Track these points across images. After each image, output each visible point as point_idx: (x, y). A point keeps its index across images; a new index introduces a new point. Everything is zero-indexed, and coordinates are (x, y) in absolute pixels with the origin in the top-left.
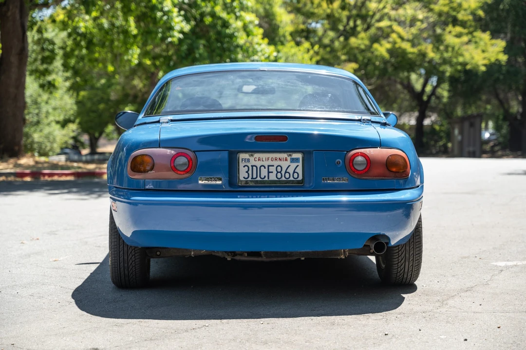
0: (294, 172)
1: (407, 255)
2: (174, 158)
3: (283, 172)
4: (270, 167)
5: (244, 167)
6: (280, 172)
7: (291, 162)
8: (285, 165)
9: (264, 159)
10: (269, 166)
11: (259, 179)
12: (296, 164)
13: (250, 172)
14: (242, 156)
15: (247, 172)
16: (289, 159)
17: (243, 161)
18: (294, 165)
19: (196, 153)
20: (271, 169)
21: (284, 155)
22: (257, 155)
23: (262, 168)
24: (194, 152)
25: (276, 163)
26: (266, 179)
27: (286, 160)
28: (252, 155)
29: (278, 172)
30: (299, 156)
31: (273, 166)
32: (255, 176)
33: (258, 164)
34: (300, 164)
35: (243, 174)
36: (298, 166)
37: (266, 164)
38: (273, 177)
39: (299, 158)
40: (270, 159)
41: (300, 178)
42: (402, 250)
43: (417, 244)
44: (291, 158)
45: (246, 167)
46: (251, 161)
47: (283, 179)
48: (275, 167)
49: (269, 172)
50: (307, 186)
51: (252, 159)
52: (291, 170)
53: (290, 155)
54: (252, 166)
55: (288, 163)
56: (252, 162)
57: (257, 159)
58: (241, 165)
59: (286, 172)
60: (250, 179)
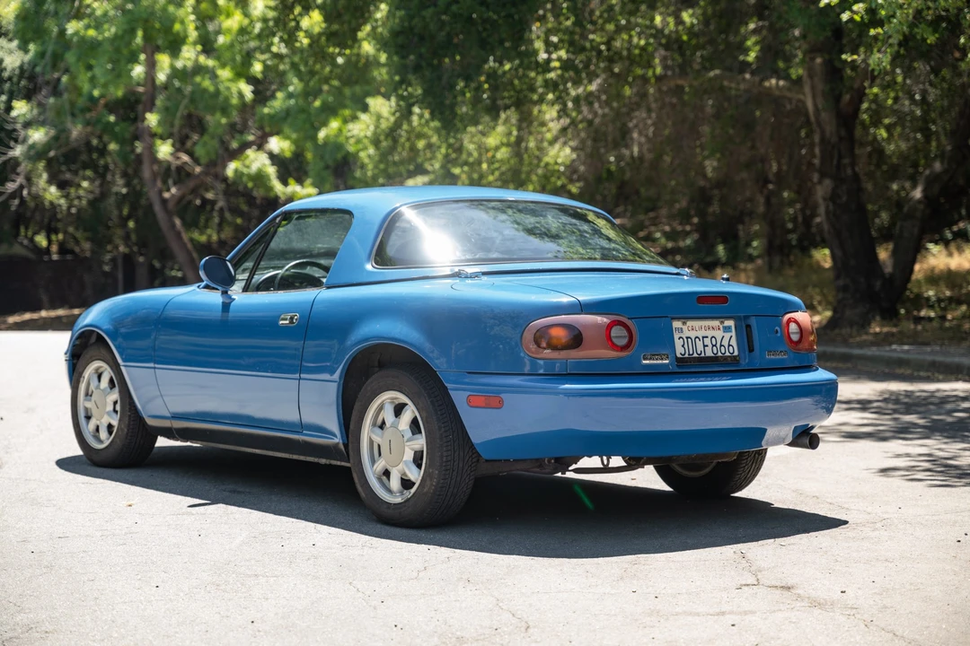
0: (729, 345)
2: (610, 327)
3: (718, 345)
4: (704, 339)
5: (679, 339)
6: (715, 346)
7: (724, 332)
8: (719, 334)
9: (697, 329)
10: (703, 337)
11: (695, 355)
12: (729, 335)
13: (686, 346)
14: (675, 324)
15: (683, 346)
16: (721, 327)
17: (677, 332)
18: (727, 335)
19: (632, 320)
20: (707, 341)
21: (716, 323)
22: (690, 323)
23: (697, 340)
24: (630, 319)
25: (710, 333)
26: (703, 355)
27: (719, 329)
28: (684, 323)
29: (713, 346)
30: (730, 323)
31: (707, 337)
32: (691, 352)
33: (693, 334)
34: (733, 334)
35: (679, 349)
36: (731, 337)
37: (700, 334)
38: (709, 353)
39: (731, 326)
40: (703, 327)
41: (736, 353)
44: (723, 327)
45: (681, 340)
46: (684, 330)
47: (720, 354)
48: (709, 339)
49: (705, 346)
50: (744, 364)
51: (685, 328)
52: (725, 343)
53: (722, 322)
54: (687, 338)
55: (721, 333)
56: (686, 333)
57: (690, 329)
58: (676, 336)
59: (721, 345)
60: (687, 355)
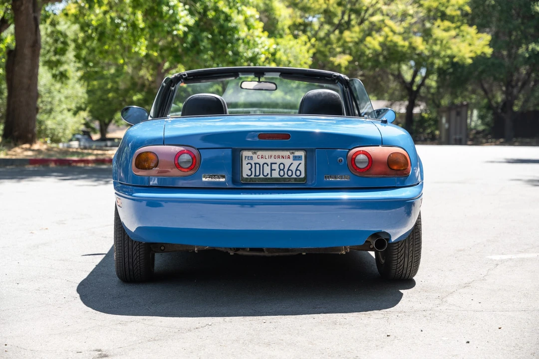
0: (297, 170)
1: (407, 252)
2: (178, 155)
3: (286, 170)
4: (273, 165)
5: (247, 164)
6: (283, 170)
7: (294, 160)
8: (288, 162)
9: (267, 157)
10: (271, 164)
11: (261, 176)
12: (298, 162)
13: (253, 170)
14: (245, 154)
15: (250, 169)
16: (291, 156)
17: (247, 159)
18: (296, 163)
19: (200, 150)
20: (274, 166)
21: (287, 153)
22: (260, 153)
23: (265, 165)
24: (198, 149)
25: (279, 161)
26: (269, 176)
27: (289, 158)
28: (255, 153)
29: (280, 170)
30: (302, 154)
31: (276, 163)
32: (258, 174)
33: (261, 161)
34: (303, 162)
35: (246, 172)
36: (300, 164)
37: (269, 161)
38: (275, 175)
39: (302, 156)
40: (273, 156)
41: (303, 176)
42: (402, 246)
43: (416, 240)
44: (293, 156)
45: (249, 165)
46: (254, 158)
47: (286, 176)
48: (277, 165)
49: (272, 170)
50: (310, 184)
51: (255, 156)
52: (293, 168)
53: (293, 153)
54: (255, 164)
55: (291, 161)
56: (257, 161)
57: (260, 157)
58: (245, 162)
59: (288, 170)
60: (253, 176)
